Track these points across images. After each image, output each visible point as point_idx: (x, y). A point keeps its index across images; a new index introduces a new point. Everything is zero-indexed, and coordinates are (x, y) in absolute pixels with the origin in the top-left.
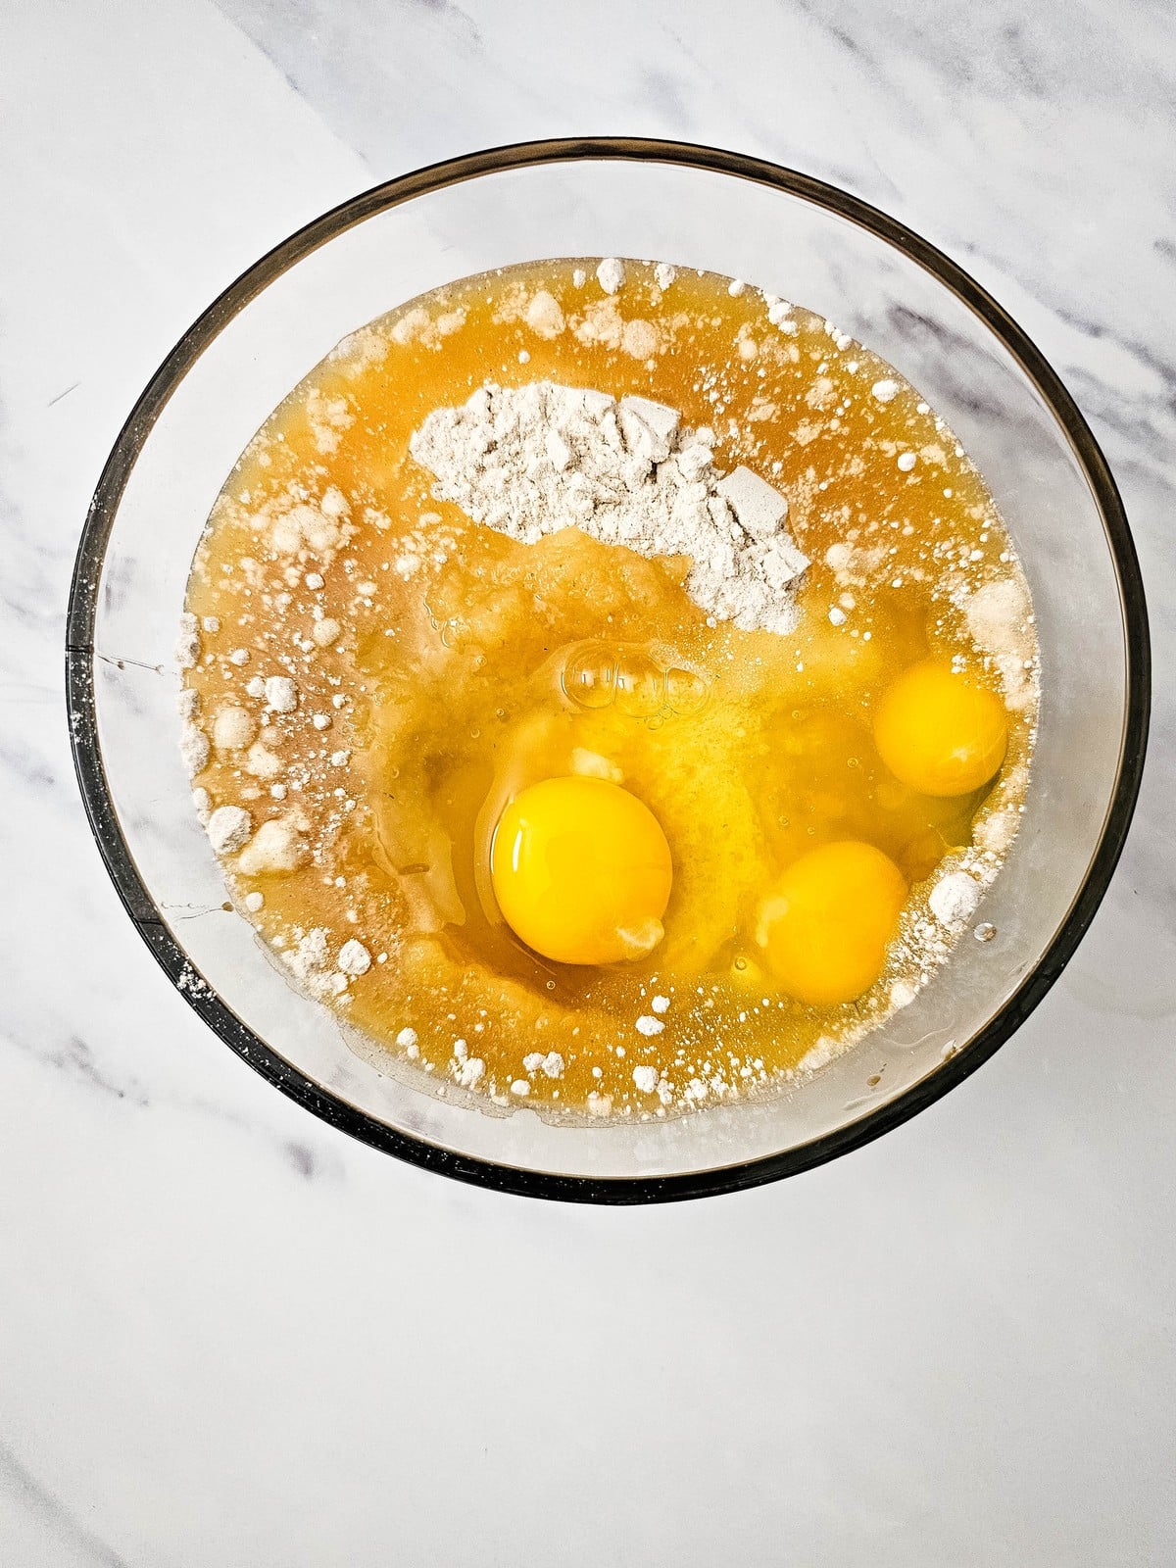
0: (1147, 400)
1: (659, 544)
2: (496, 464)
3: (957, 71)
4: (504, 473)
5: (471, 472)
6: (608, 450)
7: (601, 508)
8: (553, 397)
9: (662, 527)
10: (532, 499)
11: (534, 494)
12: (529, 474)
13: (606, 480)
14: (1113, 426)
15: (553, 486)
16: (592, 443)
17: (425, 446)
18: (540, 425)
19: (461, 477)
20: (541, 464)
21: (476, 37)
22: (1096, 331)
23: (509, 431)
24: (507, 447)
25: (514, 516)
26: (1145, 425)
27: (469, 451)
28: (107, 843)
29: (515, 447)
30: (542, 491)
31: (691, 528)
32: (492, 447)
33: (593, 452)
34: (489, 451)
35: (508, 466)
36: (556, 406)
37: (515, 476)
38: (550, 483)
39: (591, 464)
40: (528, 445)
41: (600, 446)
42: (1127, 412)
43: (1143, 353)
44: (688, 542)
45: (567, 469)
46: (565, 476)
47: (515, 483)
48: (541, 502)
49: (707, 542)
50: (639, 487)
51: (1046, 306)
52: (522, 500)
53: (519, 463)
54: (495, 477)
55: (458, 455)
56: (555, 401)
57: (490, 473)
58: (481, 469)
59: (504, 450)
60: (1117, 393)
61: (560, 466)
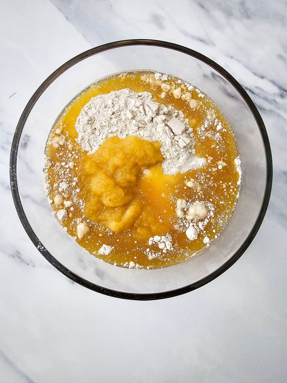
0: (275, 94)
1: (154, 138)
2: (114, 117)
3: (229, 13)
4: (116, 120)
5: (109, 119)
6: (141, 114)
7: (140, 129)
8: (128, 101)
9: (154, 134)
10: (123, 126)
11: (124, 125)
12: (122, 119)
13: (141, 122)
14: (267, 101)
15: (128, 123)
16: (137, 113)
17: (97, 113)
18: (125, 108)
19: (106, 120)
20: (125, 118)
21: (111, 6)
22: (262, 77)
23: (117, 109)
24: (117, 113)
25: (119, 130)
26: (275, 101)
27: (108, 114)
28: (20, 213)
29: (119, 113)
30: (126, 124)
31: (161, 134)
32: (113, 113)
33: (138, 115)
34: (113, 114)
35: (118, 118)
36: (129, 103)
37: (119, 120)
38: (128, 122)
39: (137, 118)
40: (122, 113)
41: (140, 114)
42: (270, 97)
43: (274, 83)
44: (160, 137)
45: (132, 119)
46: (131, 120)
47: (119, 122)
48: (125, 126)
49: (165, 137)
50: (149, 123)
51: (250, 71)
52: (121, 126)
53: (120, 117)
54: (114, 121)
55: (105, 115)
56: (129, 102)
57: (113, 119)
58: (111, 118)
59: (117, 114)
60: (267, 93)
61: (130, 118)
